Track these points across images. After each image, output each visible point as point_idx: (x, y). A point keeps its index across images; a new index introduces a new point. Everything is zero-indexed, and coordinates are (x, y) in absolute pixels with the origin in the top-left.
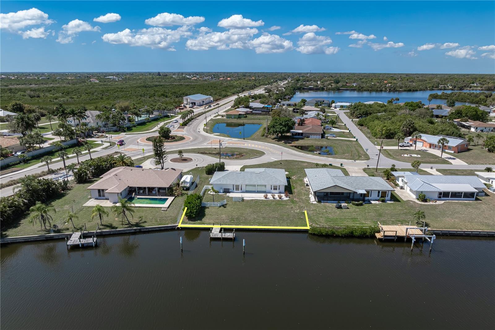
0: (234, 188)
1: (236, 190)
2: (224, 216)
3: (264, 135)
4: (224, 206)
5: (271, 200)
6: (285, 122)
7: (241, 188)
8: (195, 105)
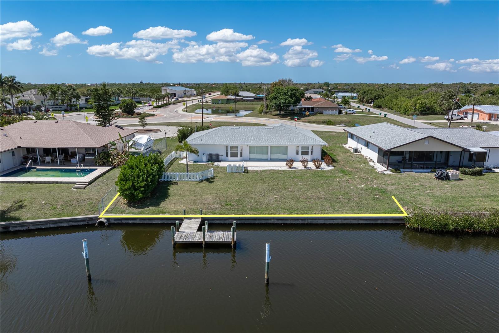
0: (227, 153)
1: (231, 157)
2: (209, 198)
3: (263, 112)
4: (209, 180)
5: (301, 170)
6: (292, 91)
7: (241, 153)
8: (175, 96)
